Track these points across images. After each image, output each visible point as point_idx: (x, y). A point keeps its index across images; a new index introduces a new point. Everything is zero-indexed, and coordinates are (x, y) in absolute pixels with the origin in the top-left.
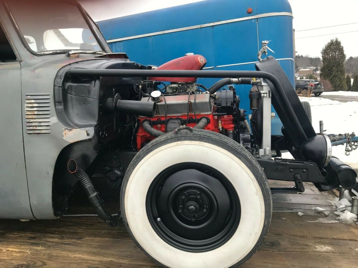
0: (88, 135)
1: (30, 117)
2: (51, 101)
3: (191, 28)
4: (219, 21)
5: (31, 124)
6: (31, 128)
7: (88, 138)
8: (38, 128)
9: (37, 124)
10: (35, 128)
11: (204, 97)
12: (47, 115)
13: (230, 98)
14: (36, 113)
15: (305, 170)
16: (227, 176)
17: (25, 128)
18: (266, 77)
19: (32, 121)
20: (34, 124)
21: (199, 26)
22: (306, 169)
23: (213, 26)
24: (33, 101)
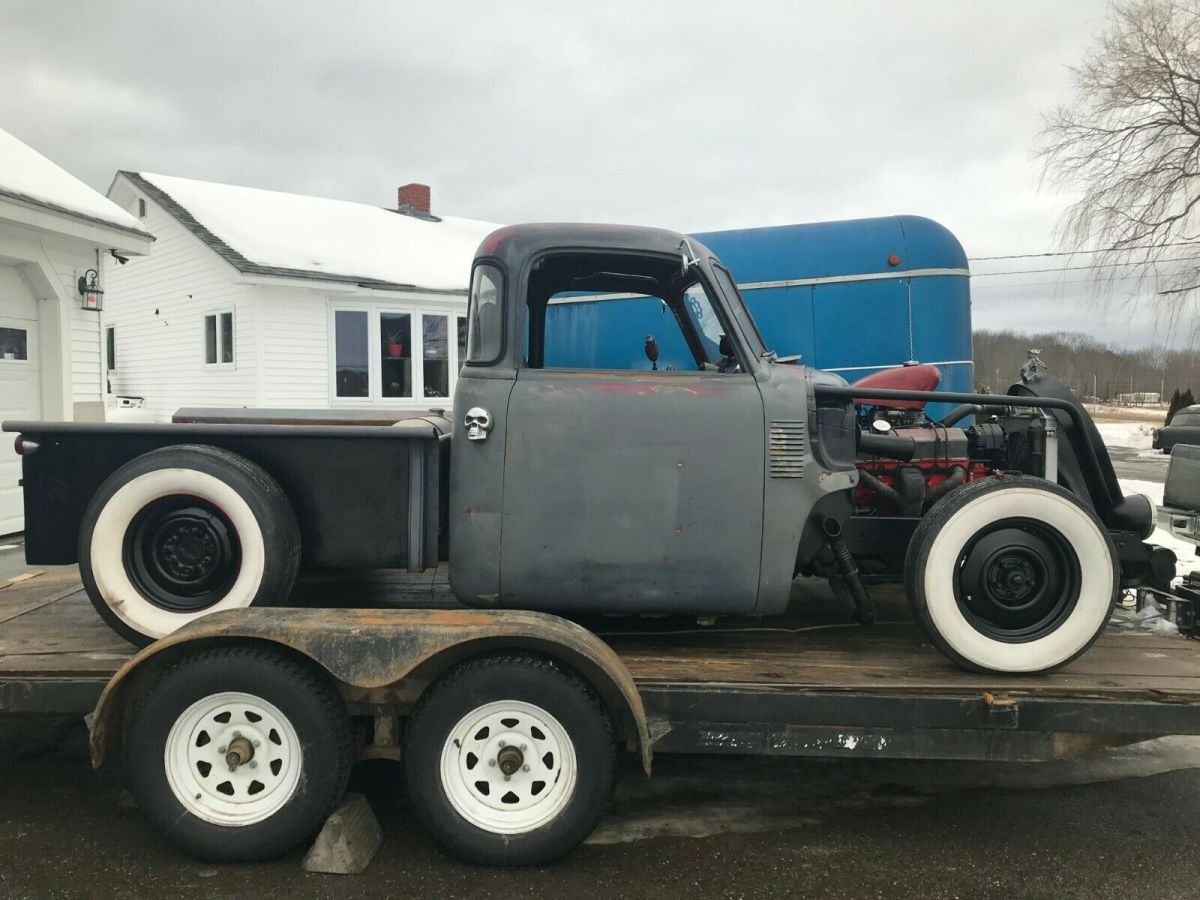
0: (852, 481)
1: (776, 453)
2: (805, 431)
3: (764, 285)
4: (827, 276)
5: (776, 464)
6: (777, 469)
7: (851, 486)
8: (787, 470)
9: (785, 464)
10: (782, 470)
11: (957, 434)
12: (799, 452)
13: (998, 436)
14: (785, 447)
15: (1122, 544)
16: (1060, 530)
17: (769, 469)
18: (1047, 406)
19: (779, 459)
20: (781, 464)
21: (783, 283)
22: (1124, 541)
23: (814, 285)
24: (781, 431)
